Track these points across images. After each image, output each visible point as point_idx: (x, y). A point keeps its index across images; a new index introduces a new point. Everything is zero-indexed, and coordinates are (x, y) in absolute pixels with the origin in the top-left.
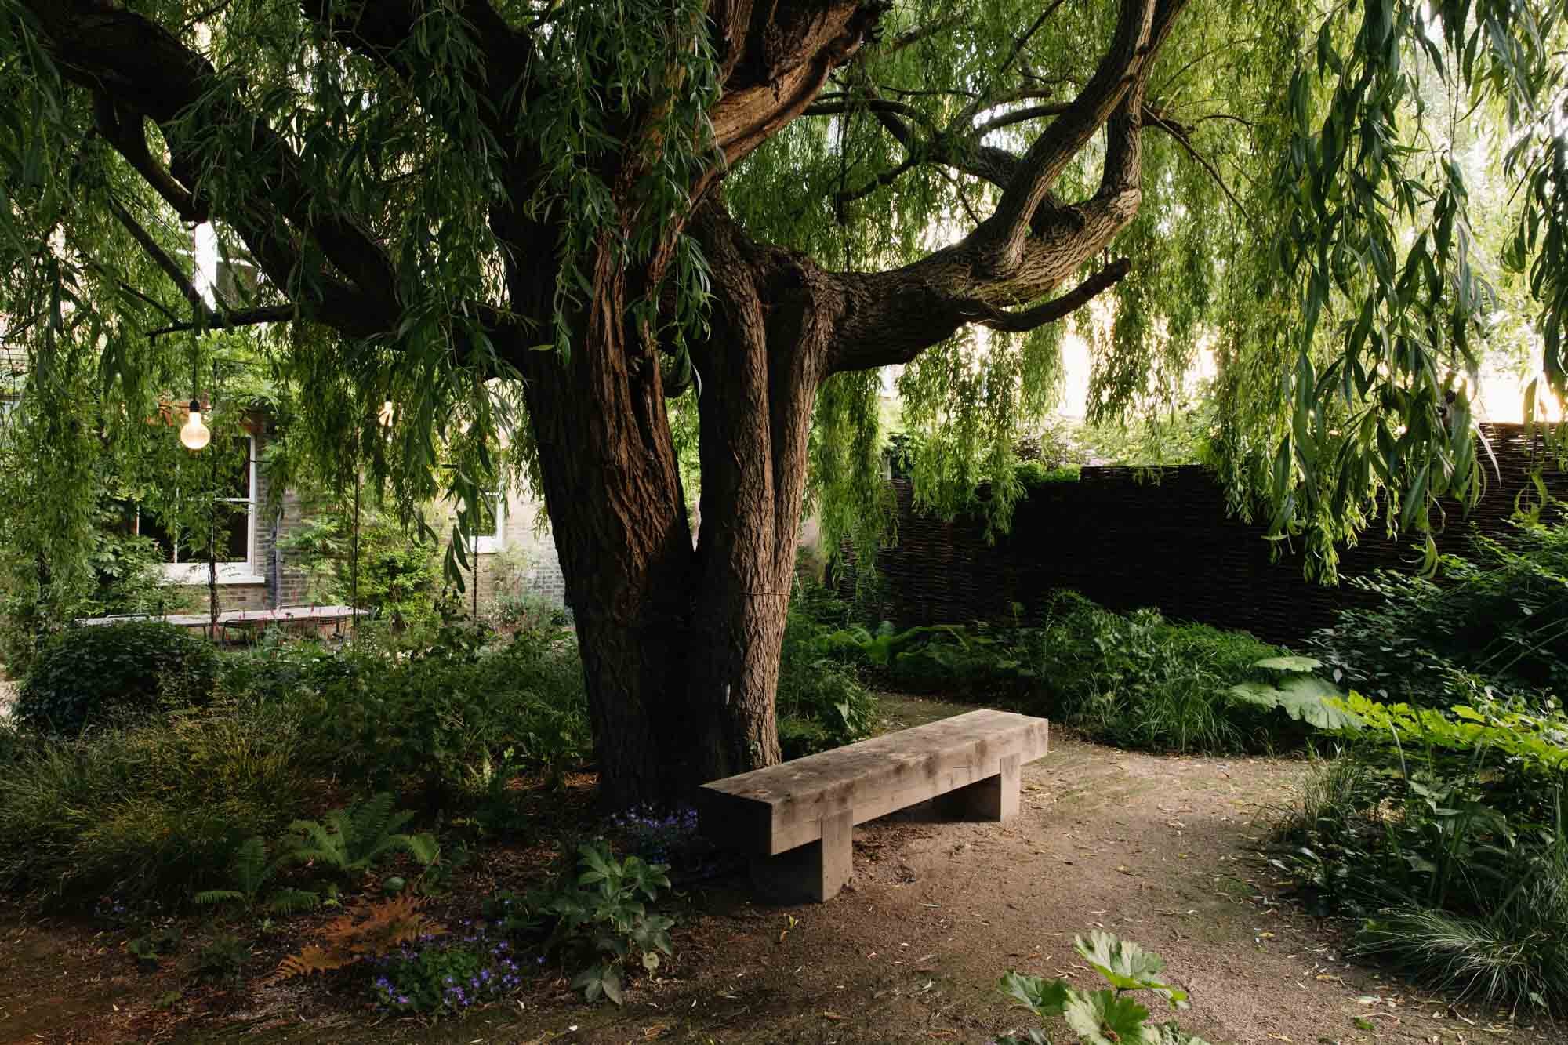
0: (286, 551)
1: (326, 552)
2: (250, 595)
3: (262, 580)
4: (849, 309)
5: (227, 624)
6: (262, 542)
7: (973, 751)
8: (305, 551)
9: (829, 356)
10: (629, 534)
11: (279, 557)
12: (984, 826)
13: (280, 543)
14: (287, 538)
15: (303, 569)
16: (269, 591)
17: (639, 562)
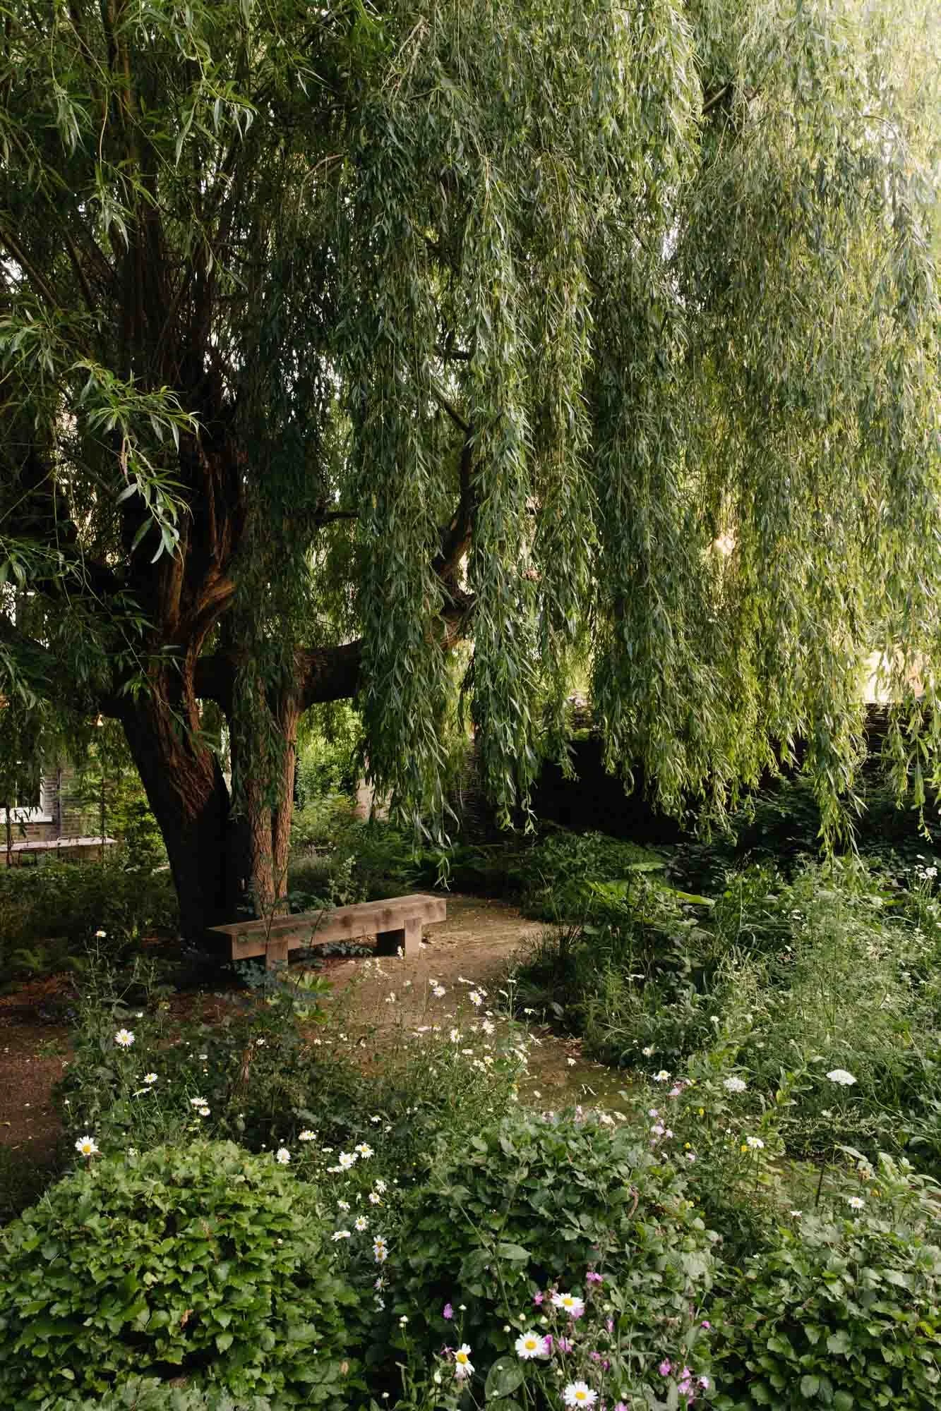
0: (66, 798)
1: (93, 799)
2: (42, 830)
3: (49, 819)
4: (314, 670)
5: (21, 851)
6: (51, 793)
7: (380, 915)
8: (79, 798)
9: (305, 693)
10: (184, 800)
11: (61, 802)
12: (390, 958)
13: (62, 792)
14: (66, 789)
15: (77, 811)
16: (55, 827)
17: (193, 814)
